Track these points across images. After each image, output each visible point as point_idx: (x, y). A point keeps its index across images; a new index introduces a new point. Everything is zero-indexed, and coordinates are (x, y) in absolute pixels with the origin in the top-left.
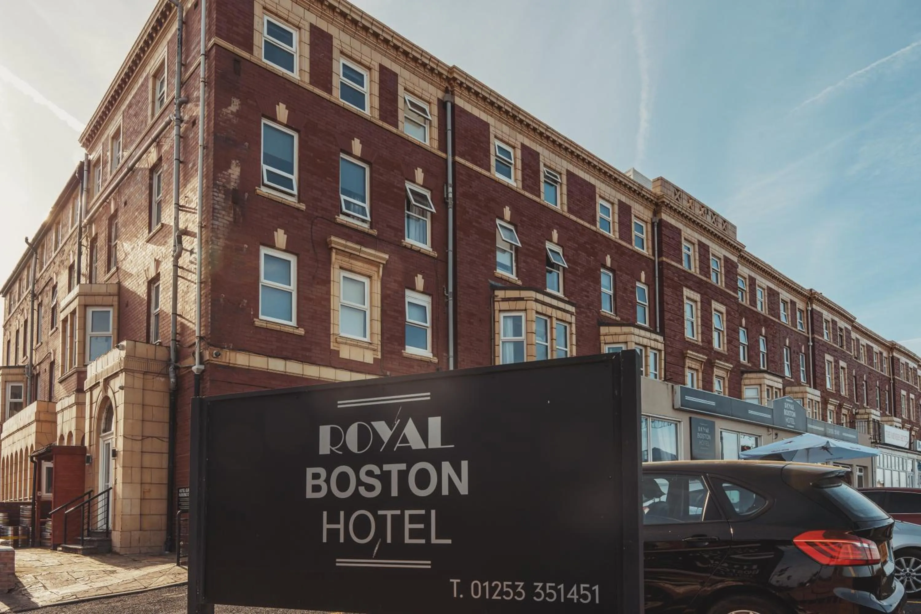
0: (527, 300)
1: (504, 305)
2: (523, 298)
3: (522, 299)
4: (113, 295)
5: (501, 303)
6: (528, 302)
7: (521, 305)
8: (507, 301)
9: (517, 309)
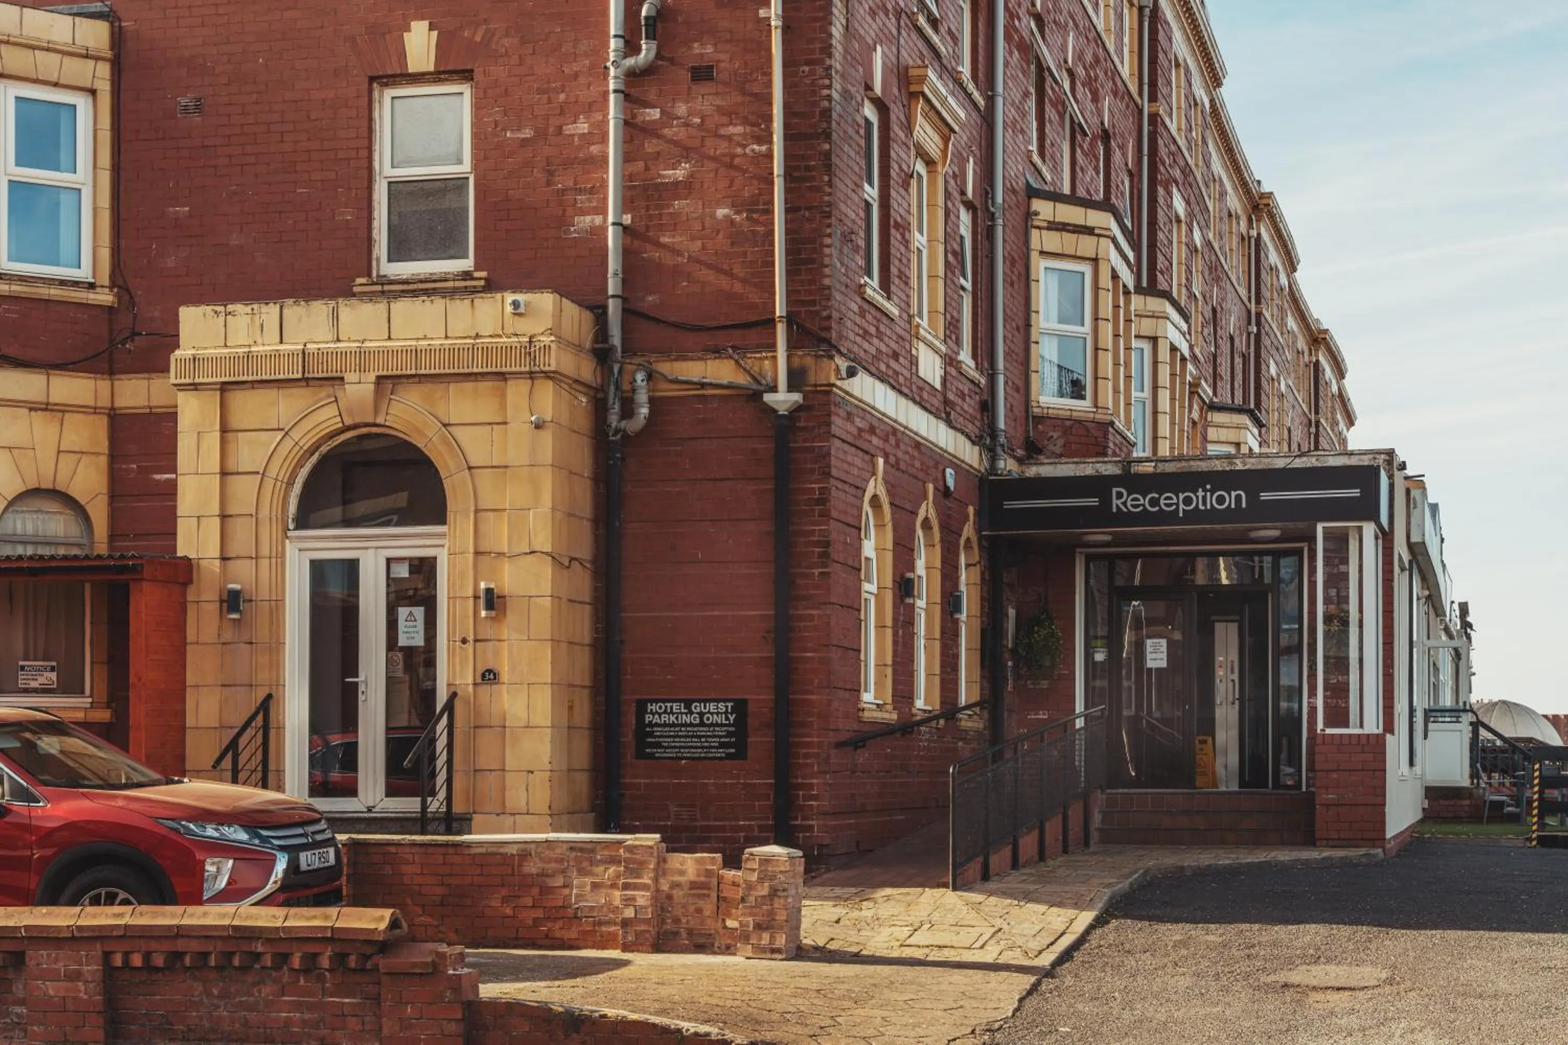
0: (1099, 236)
1: (1052, 241)
2: (1093, 229)
3: (1089, 231)
4: (97, 59)
5: (1044, 232)
6: (1101, 239)
7: (1086, 245)
8: (1057, 230)
9: (1079, 254)
